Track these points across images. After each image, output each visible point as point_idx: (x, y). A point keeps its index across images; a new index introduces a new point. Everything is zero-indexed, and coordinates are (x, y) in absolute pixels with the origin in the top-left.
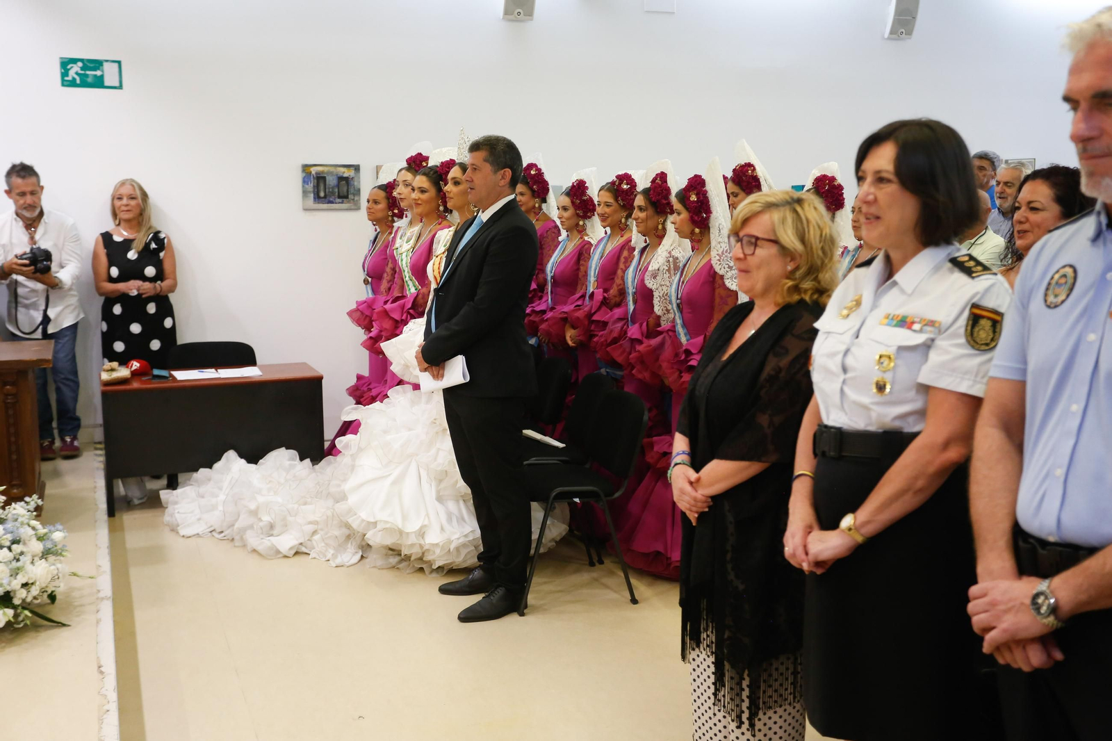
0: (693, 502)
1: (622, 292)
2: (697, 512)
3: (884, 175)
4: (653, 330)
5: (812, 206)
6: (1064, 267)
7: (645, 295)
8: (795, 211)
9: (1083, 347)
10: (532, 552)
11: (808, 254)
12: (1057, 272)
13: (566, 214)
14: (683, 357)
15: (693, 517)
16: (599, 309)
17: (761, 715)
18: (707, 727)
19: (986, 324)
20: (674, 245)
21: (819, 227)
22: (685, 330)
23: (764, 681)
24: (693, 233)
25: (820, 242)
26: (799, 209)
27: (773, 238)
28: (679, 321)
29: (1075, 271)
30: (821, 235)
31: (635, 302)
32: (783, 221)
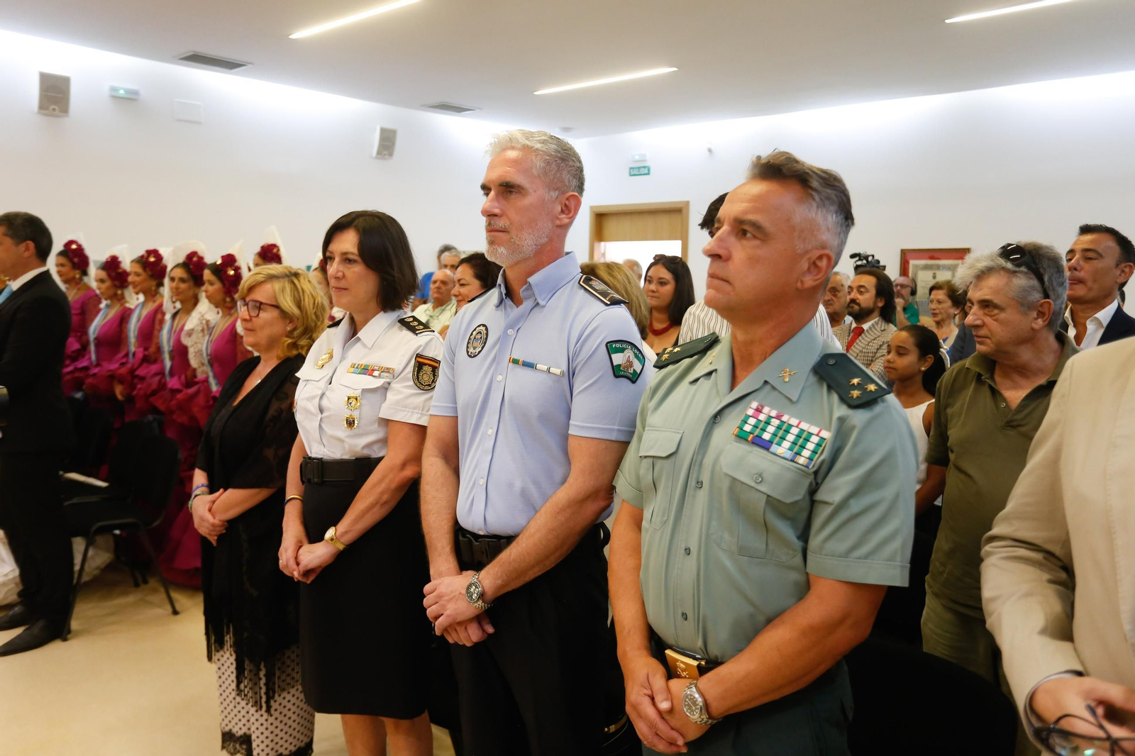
0: (211, 528)
1: (159, 350)
2: (216, 535)
3: (351, 257)
4: (191, 379)
5: (306, 279)
6: (479, 326)
7: (180, 352)
8: (293, 282)
9: (494, 385)
10: (75, 581)
11: (303, 318)
12: (475, 330)
13: (104, 286)
14: (211, 403)
15: (213, 540)
16: (141, 364)
17: (276, 697)
18: (232, 715)
19: (427, 369)
20: (205, 311)
21: (312, 296)
22: (216, 381)
23: (279, 669)
24: (224, 301)
25: (313, 308)
26: (296, 281)
27: (274, 303)
28: (211, 374)
29: (487, 329)
30: (314, 303)
31: (172, 358)
32: (283, 290)
